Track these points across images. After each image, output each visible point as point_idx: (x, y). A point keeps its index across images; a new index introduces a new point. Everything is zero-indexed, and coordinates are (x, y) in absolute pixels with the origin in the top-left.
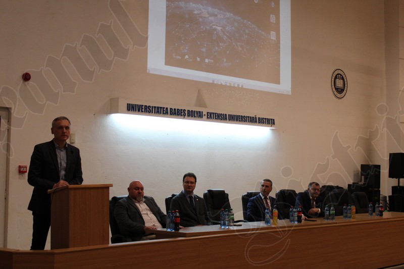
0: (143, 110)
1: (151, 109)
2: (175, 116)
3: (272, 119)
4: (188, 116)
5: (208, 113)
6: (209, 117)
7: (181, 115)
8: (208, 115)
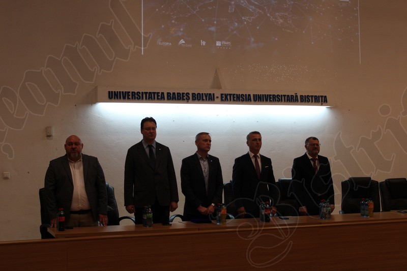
0: (130, 97)
1: (141, 95)
2: (174, 101)
3: (322, 96)
4: (193, 100)
5: (222, 95)
6: (223, 99)
7: (183, 99)
8: (222, 97)
